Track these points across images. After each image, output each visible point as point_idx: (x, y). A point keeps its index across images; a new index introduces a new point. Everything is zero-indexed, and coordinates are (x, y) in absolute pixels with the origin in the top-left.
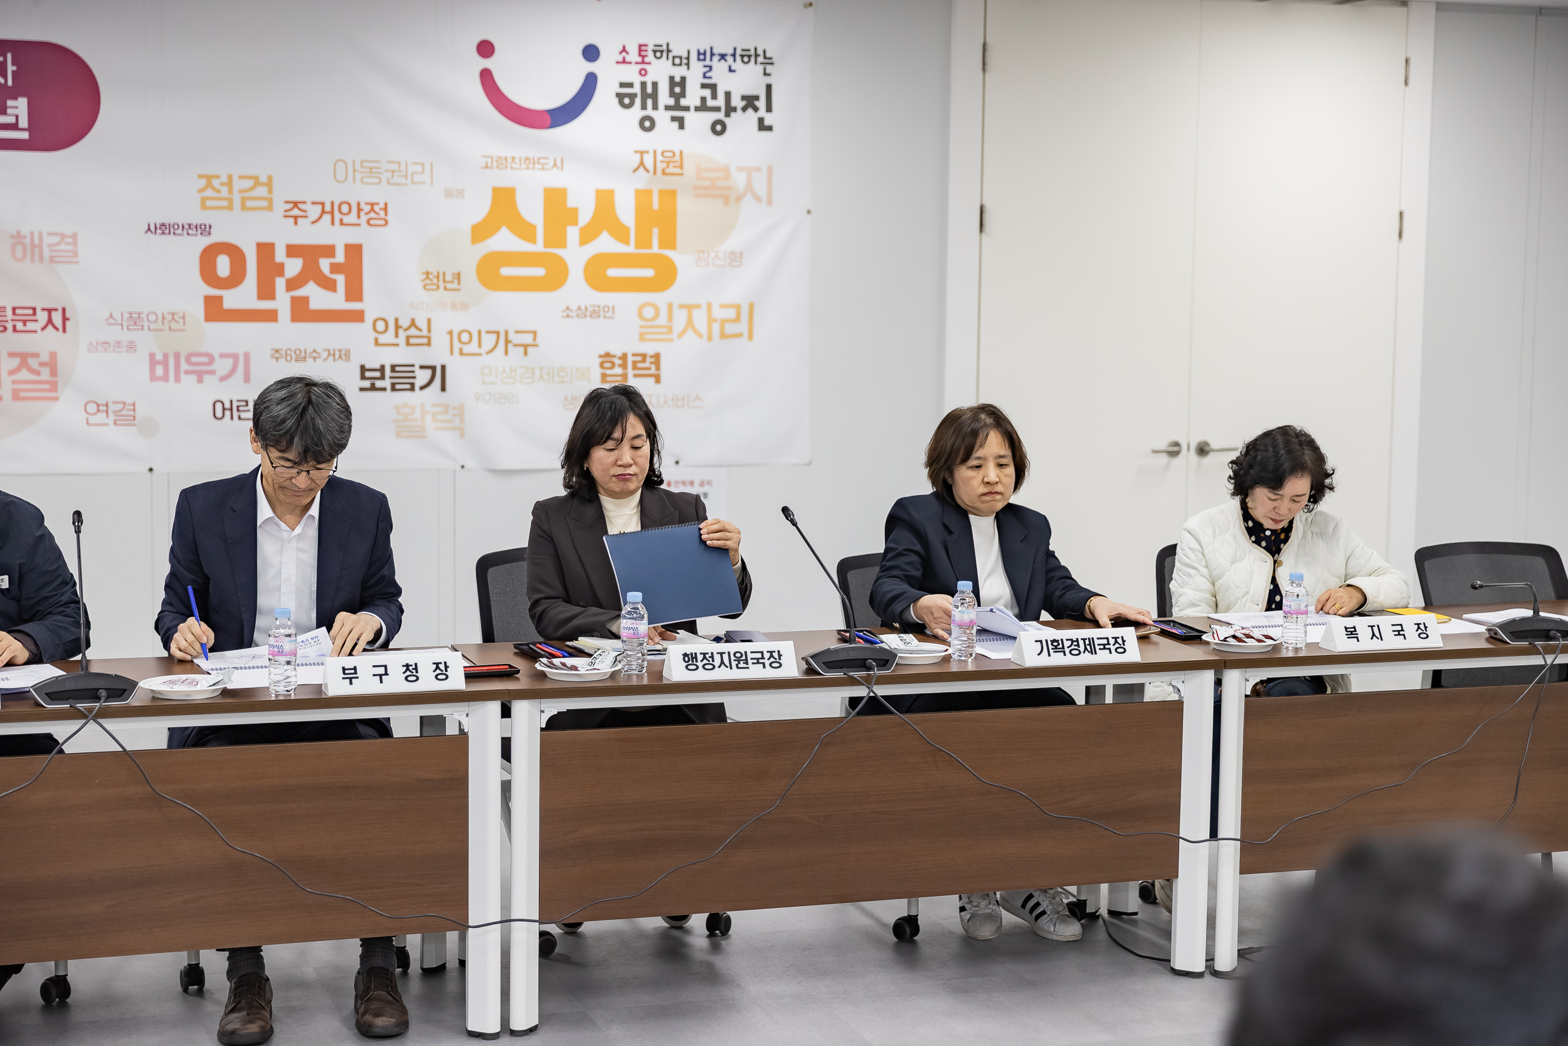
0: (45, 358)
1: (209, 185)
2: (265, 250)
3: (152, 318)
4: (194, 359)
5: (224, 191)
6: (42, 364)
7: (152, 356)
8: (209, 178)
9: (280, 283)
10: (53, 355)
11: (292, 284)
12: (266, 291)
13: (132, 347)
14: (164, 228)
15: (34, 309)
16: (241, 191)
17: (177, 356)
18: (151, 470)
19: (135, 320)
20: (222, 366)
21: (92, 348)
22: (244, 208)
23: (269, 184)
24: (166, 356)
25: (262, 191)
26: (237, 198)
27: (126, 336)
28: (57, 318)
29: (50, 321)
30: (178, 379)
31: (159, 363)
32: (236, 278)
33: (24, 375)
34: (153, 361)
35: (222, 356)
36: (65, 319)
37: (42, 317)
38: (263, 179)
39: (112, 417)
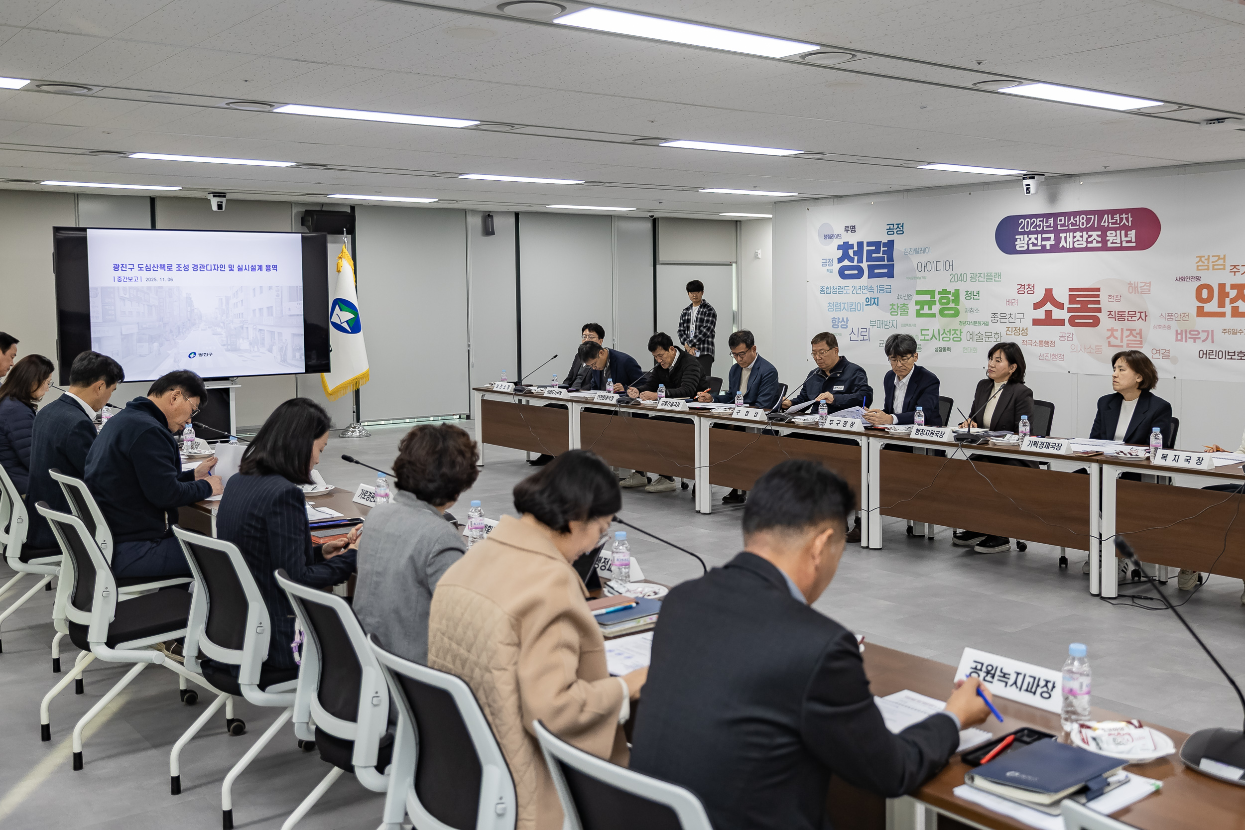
0: (1138, 331)
1: (1200, 260)
2: (1222, 286)
3: (1176, 315)
4: (1192, 333)
5: (1206, 263)
6: (1137, 334)
7: (1177, 331)
8: (1201, 257)
9: (1227, 301)
10: (1141, 330)
11: (1233, 301)
12: (1221, 304)
13: (1169, 327)
14: (1182, 279)
15: (1135, 312)
16: (1212, 262)
17: (1186, 331)
18: (1175, 378)
19: (1170, 316)
20: (1203, 336)
21: (1155, 328)
22: (1214, 269)
23: (1224, 259)
24: (1182, 331)
25: (1221, 262)
26: (1211, 265)
27: (1167, 323)
28: (1143, 315)
29: (1141, 317)
30: (1186, 341)
31: (1179, 334)
32: (1209, 299)
33: (1131, 338)
34: (1177, 334)
35: (1203, 331)
36: (1146, 316)
37: (1138, 315)
38: (1222, 256)
39: (1161, 356)
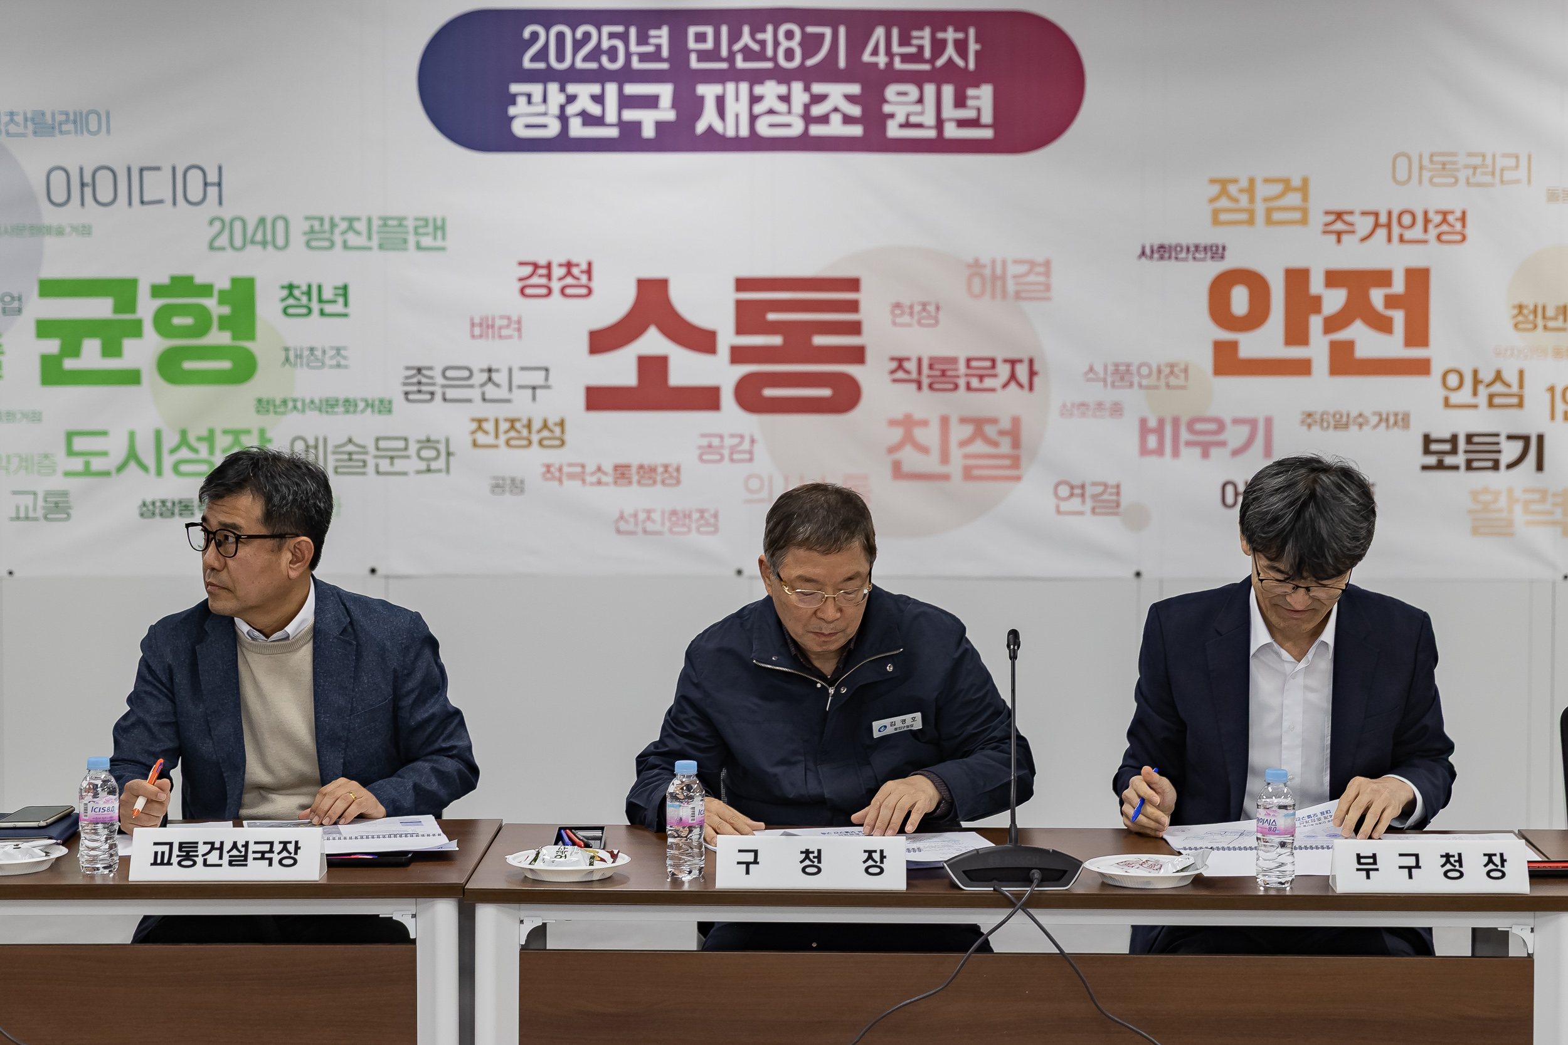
0: (1006, 424)
1: (1224, 192)
2: (1297, 278)
3: (1145, 371)
4: (1199, 426)
5: (1244, 201)
6: (1002, 433)
7: (1143, 422)
8: (1224, 183)
9: (1316, 323)
10: (1016, 422)
11: (1332, 324)
12: (1296, 334)
13: (1117, 410)
14: (1164, 252)
15: (993, 361)
16: (1266, 200)
17: (1176, 422)
18: (1138, 574)
19: (1122, 374)
20: (1236, 436)
21: (1066, 411)
22: (1269, 221)
23: (1304, 189)
24: (1161, 422)
25: (1294, 199)
26: (1260, 209)
27: (1110, 396)
28: (1022, 372)
29: (1013, 377)
30: (1176, 453)
31: (1152, 431)
32: (1257, 317)
33: (979, 447)
34: (1144, 429)
35: (1237, 421)
36: (1032, 373)
37: (1004, 371)
38: (1296, 182)
39: (1089, 503)
